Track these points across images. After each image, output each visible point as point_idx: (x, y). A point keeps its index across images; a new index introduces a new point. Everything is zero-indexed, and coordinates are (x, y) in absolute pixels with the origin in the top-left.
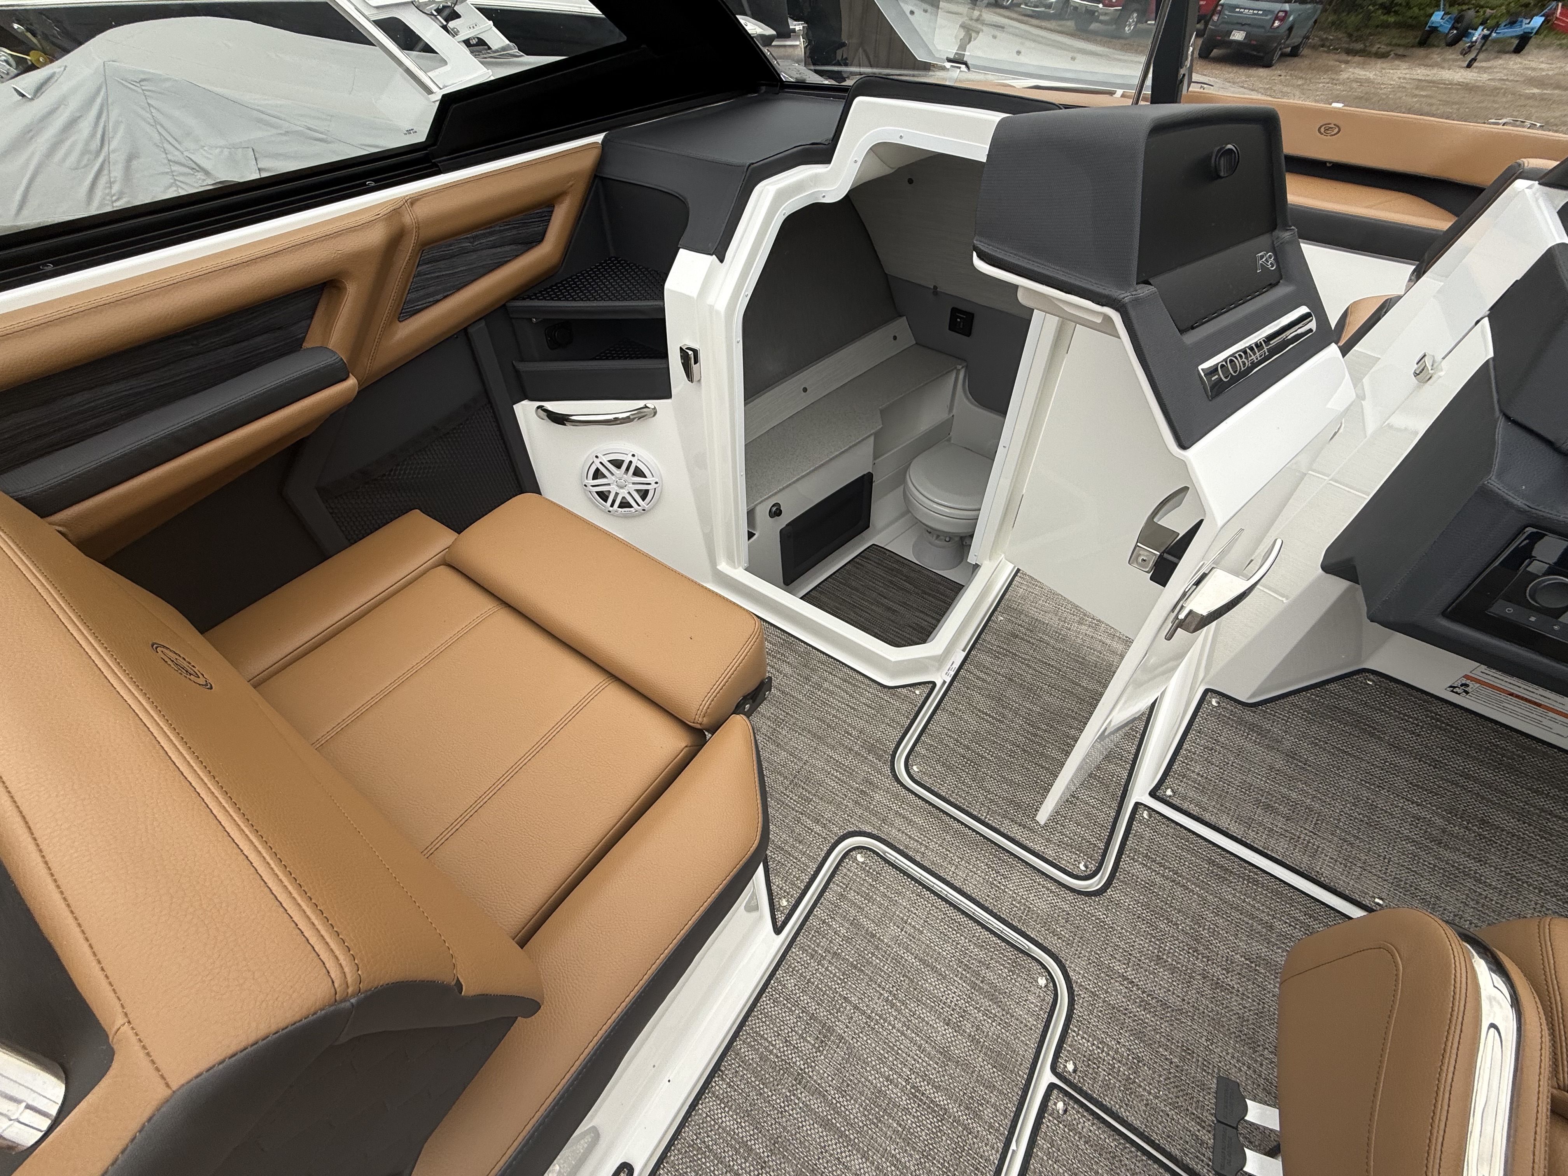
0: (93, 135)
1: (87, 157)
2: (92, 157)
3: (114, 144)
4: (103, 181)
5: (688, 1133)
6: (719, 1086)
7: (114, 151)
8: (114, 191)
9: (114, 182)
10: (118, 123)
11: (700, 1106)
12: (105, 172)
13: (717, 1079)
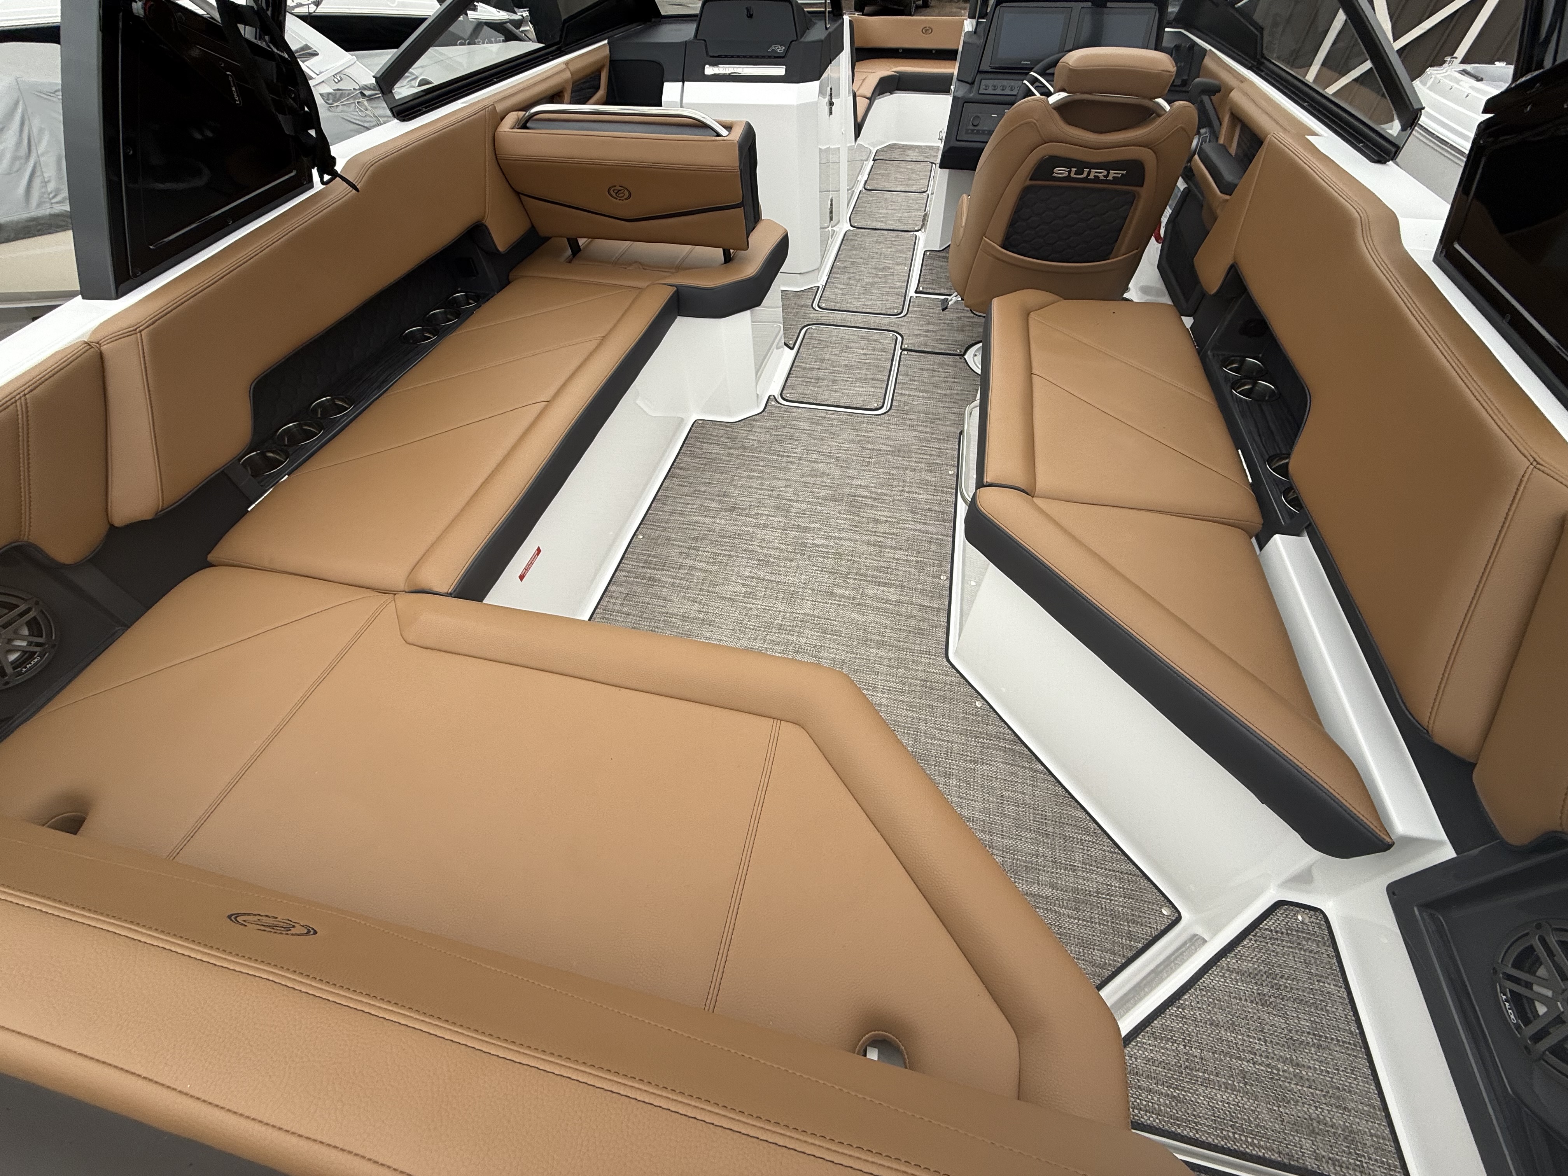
0: (19, 143)
1: (17, 163)
2: (23, 161)
3: (41, 149)
4: (37, 182)
7: (43, 154)
8: (49, 190)
9: (49, 181)
10: (41, 131)
12: (38, 173)
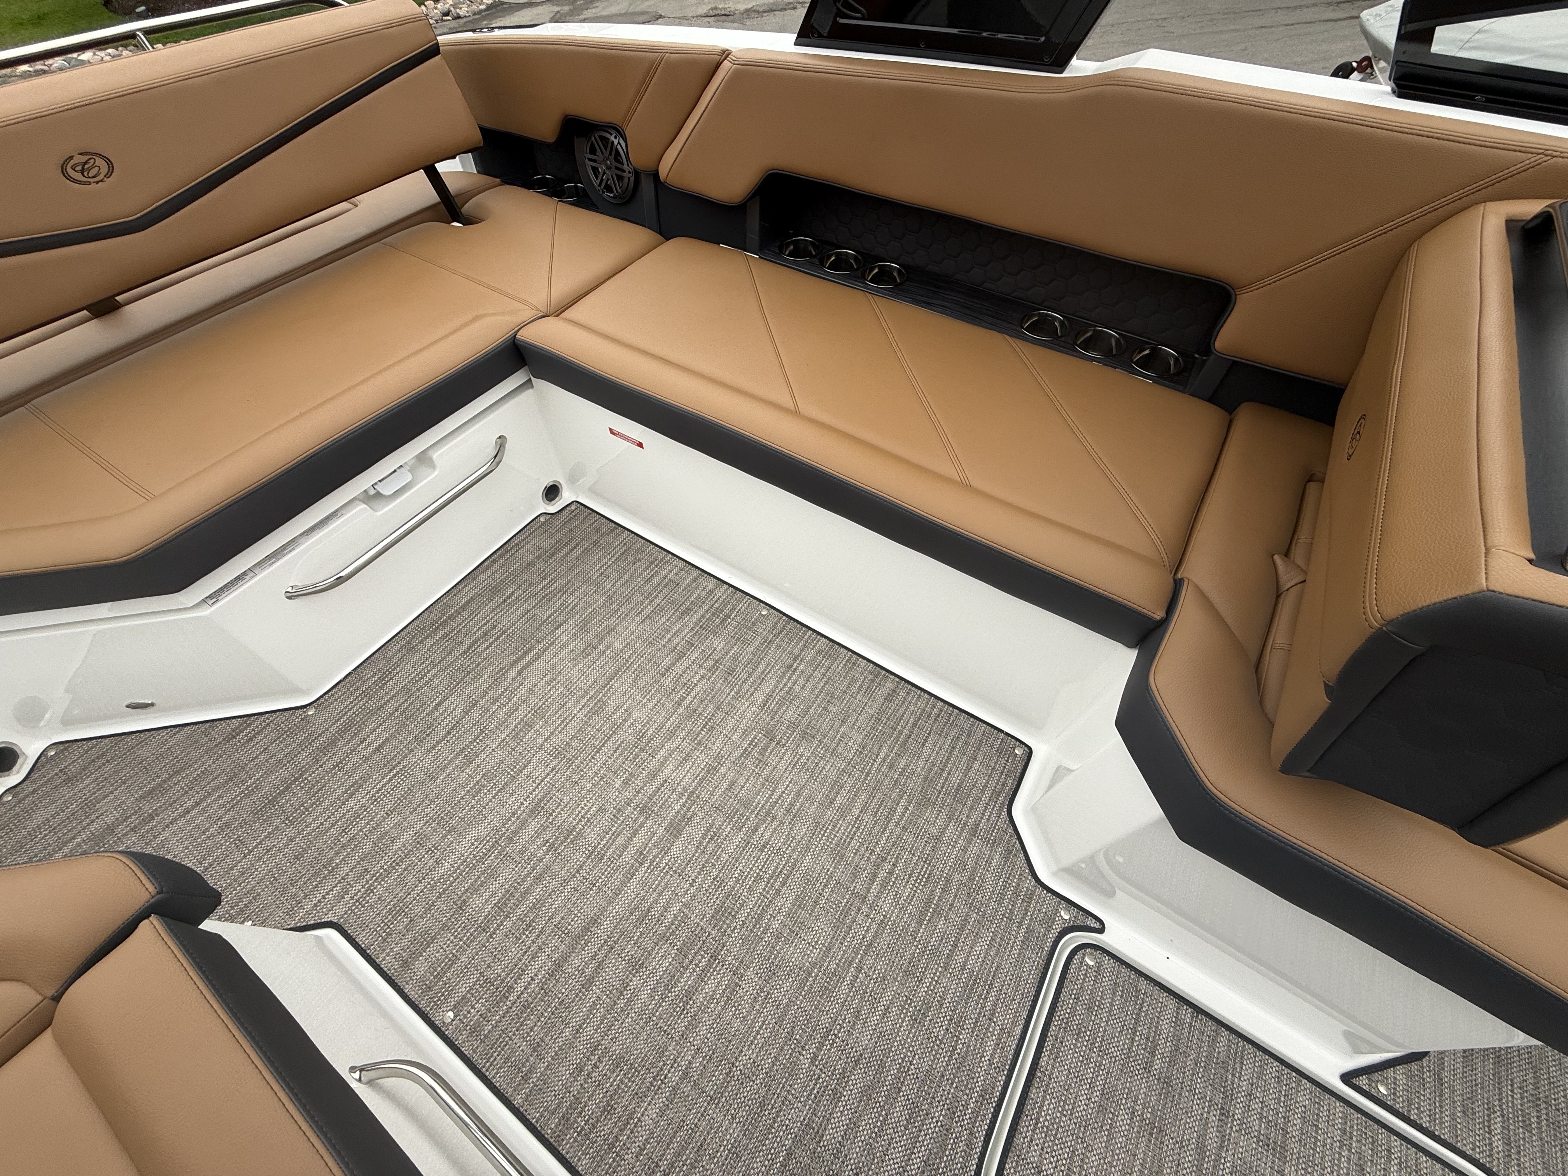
5: (1143, 984)
6: (1186, 1014)
11: (1165, 995)
13: (1190, 1011)
